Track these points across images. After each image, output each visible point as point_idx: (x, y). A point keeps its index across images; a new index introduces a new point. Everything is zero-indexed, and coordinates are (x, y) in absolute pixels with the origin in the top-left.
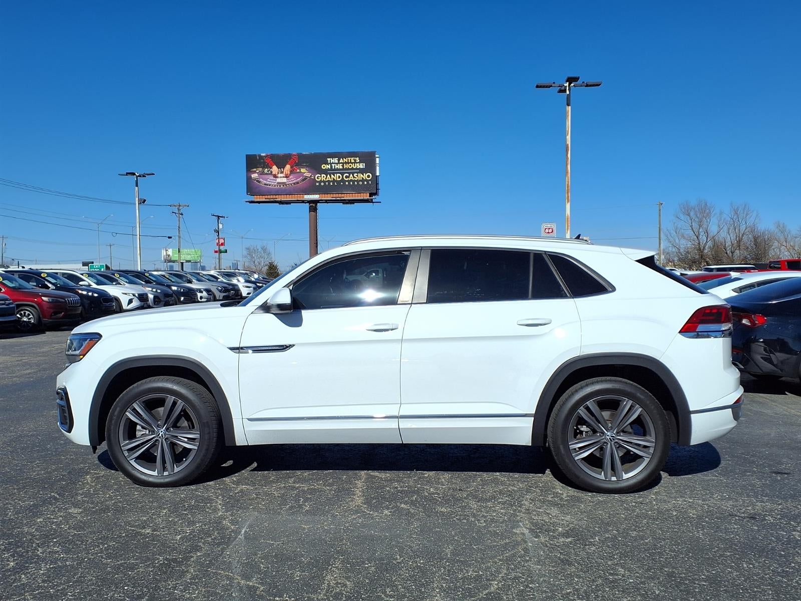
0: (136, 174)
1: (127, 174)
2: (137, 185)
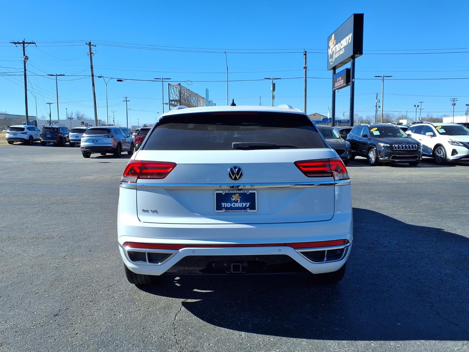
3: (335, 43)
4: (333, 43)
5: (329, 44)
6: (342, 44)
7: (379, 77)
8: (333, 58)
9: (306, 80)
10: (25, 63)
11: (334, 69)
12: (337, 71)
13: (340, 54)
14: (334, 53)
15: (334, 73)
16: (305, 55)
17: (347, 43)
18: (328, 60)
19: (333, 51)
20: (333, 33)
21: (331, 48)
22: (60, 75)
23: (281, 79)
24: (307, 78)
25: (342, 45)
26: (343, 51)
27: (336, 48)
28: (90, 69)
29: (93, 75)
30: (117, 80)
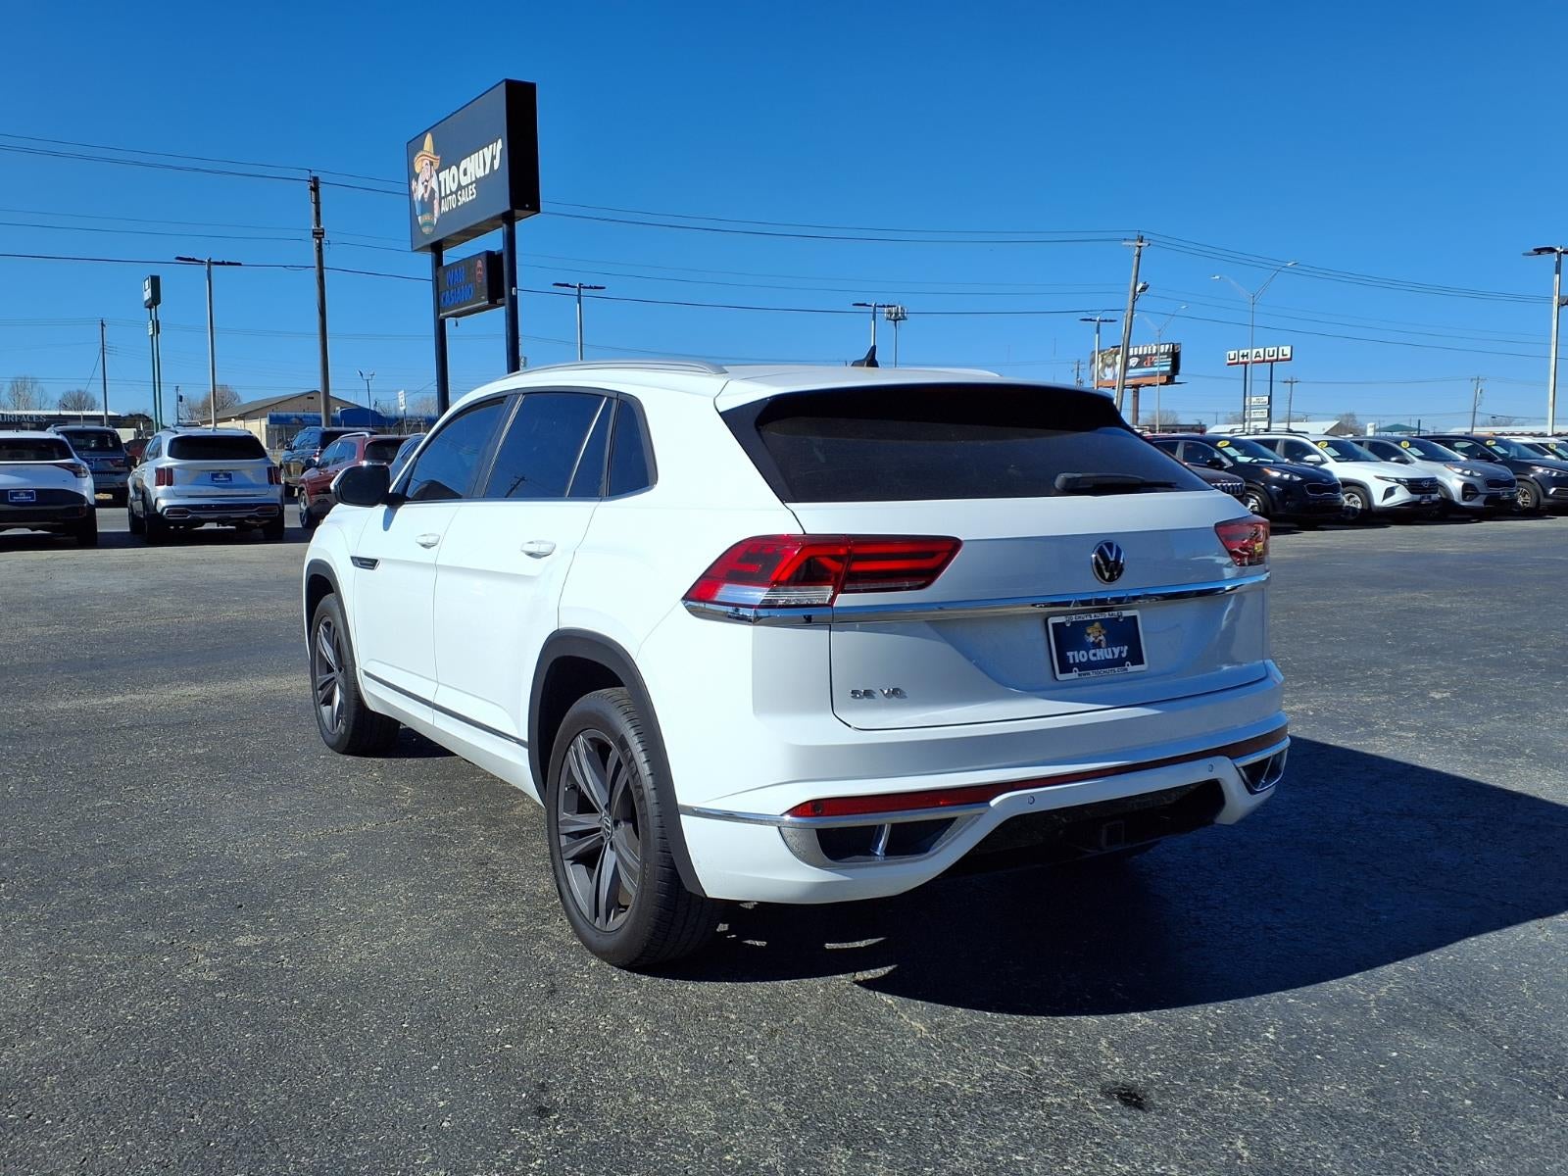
0: (1558, 249)
1: (1539, 251)
2: (1558, 271)
3: (437, 165)
4: (431, 164)
5: (413, 164)
6: (465, 170)
7: (567, 285)
8: (433, 213)
9: (321, 277)
11: (437, 248)
12: (450, 256)
13: (458, 201)
14: (437, 195)
15: (438, 261)
16: (315, 189)
17: (487, 171)
18: (413, 217)
19: (432, 189)
20: (426, 131)
21: (421, 179)
23: (240, 264)
24: (325, 270)
25: (465, 174)
26: (470, 192)
27: (441, 179)
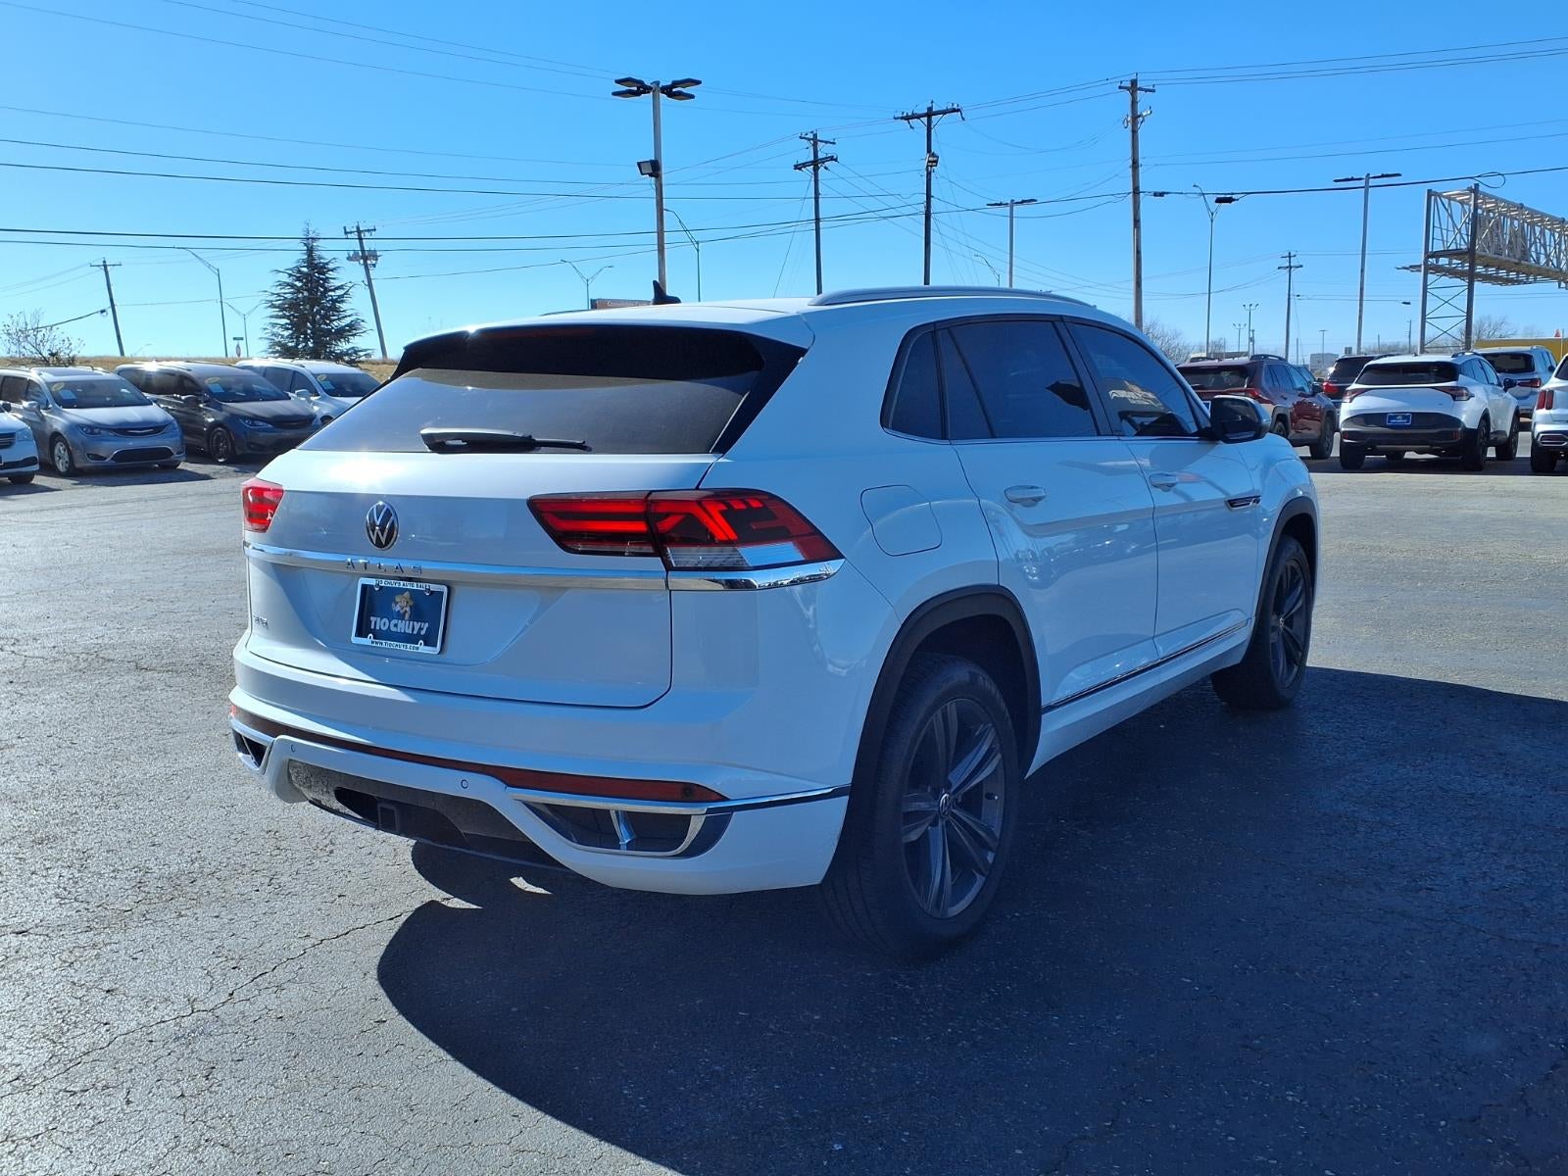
10: (929, 174)
22: (1023, 202)
28: (1131, 170)
29: (1136, 191)
30: (1215, 198)
